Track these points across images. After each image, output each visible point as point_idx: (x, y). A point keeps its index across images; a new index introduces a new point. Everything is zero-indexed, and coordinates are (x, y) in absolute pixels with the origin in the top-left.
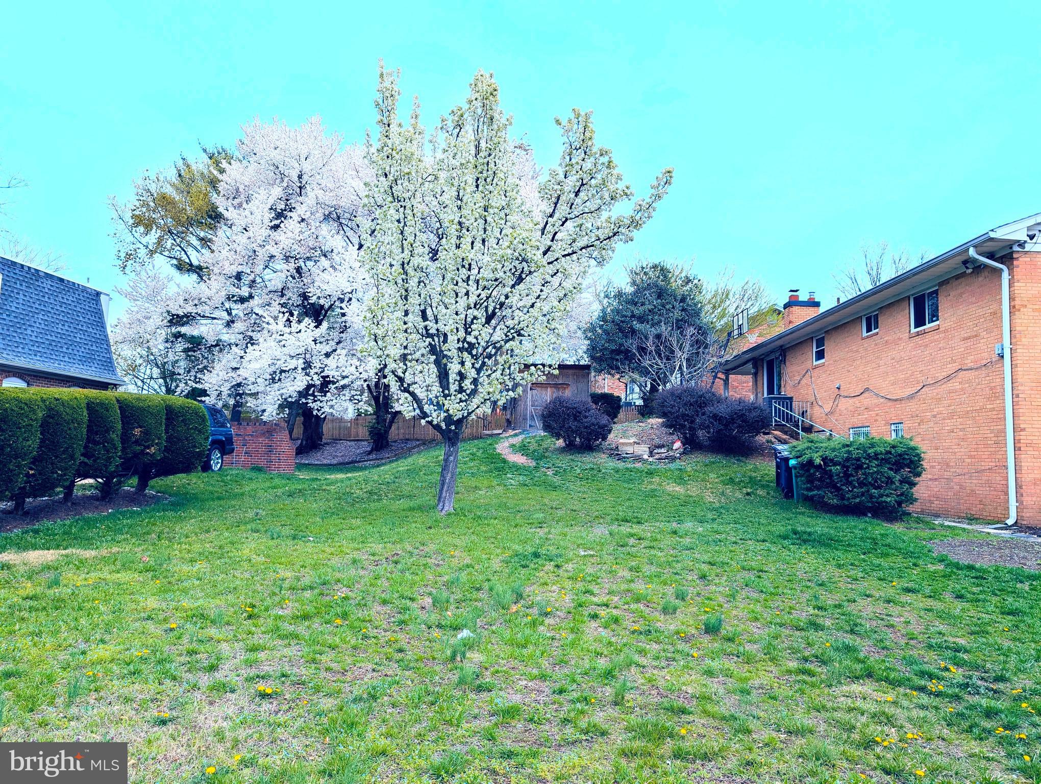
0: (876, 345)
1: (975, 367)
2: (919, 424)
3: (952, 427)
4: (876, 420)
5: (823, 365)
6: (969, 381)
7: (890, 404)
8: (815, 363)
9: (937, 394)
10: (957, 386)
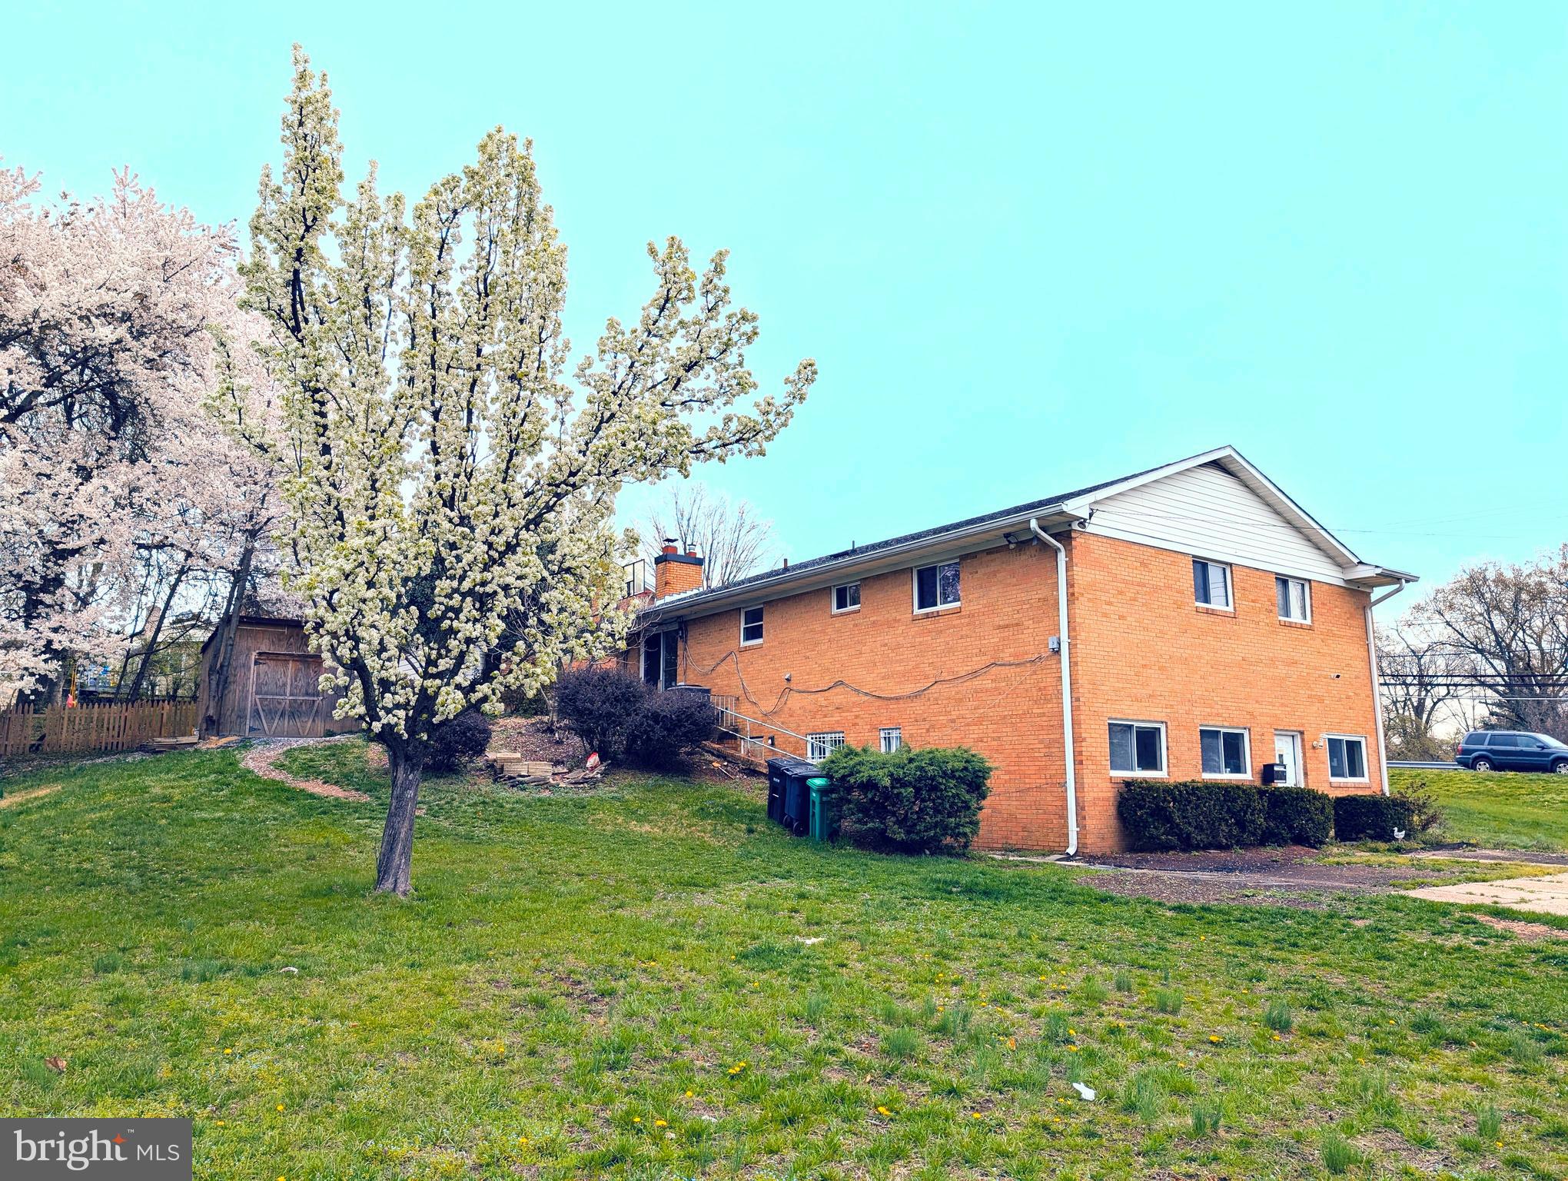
0: (856, 625)
1: (1016, 662)
2: (928, 731)
3: (981, 735)
4: (855, 725)
5: (760, 647)
6: (1006, 679)
7: (879, 703)
8: (743, 644)
9: (957, 693)
10: (988, 684)
